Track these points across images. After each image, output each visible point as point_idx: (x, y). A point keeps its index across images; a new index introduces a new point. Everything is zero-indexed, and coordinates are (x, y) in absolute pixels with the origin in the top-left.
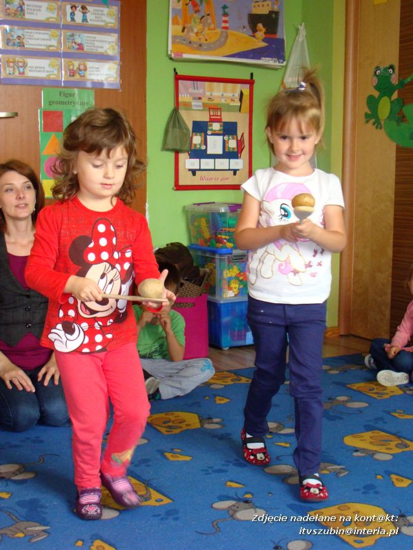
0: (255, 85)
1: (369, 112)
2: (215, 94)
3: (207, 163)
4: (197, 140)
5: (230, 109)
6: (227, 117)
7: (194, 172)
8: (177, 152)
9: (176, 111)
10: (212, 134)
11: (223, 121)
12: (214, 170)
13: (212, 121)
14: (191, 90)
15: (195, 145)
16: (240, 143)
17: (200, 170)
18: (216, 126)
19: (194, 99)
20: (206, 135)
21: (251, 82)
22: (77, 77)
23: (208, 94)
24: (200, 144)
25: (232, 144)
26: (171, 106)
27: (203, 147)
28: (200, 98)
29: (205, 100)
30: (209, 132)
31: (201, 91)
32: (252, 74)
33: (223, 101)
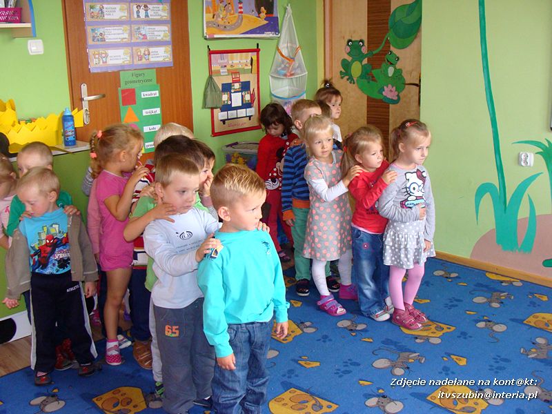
0: (260, 52)
1: (343, 71)
2: (235, 62)
3: (232, 114)
4: (225, 97)
5: (245, 71)
6: (243, 78)
7: (224, 121)
8: (212, 109)
9: (210, 77)
10: (235, 92)
11: (241, 81)
12: (237, 118)
13: (234, 82)
14: (220, 61)
15: (224, 102)
16: (252, 96)
17: (228, 119)
18: (237, 86)
19: (222, 67)
20: (231, 93)
21: (257, 51)
22: (144, 60)
23: (230, 62)
24: (227, 101)
25: (248, 97)
26: (207, 75)
27: (229, 103)
28: (225, 66)
29: (228, 67)
30: (232, 91)
31: (226, 61)
32: (258, 44)
33: (240, 66)
